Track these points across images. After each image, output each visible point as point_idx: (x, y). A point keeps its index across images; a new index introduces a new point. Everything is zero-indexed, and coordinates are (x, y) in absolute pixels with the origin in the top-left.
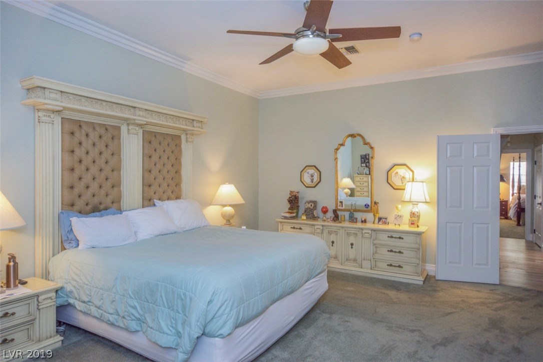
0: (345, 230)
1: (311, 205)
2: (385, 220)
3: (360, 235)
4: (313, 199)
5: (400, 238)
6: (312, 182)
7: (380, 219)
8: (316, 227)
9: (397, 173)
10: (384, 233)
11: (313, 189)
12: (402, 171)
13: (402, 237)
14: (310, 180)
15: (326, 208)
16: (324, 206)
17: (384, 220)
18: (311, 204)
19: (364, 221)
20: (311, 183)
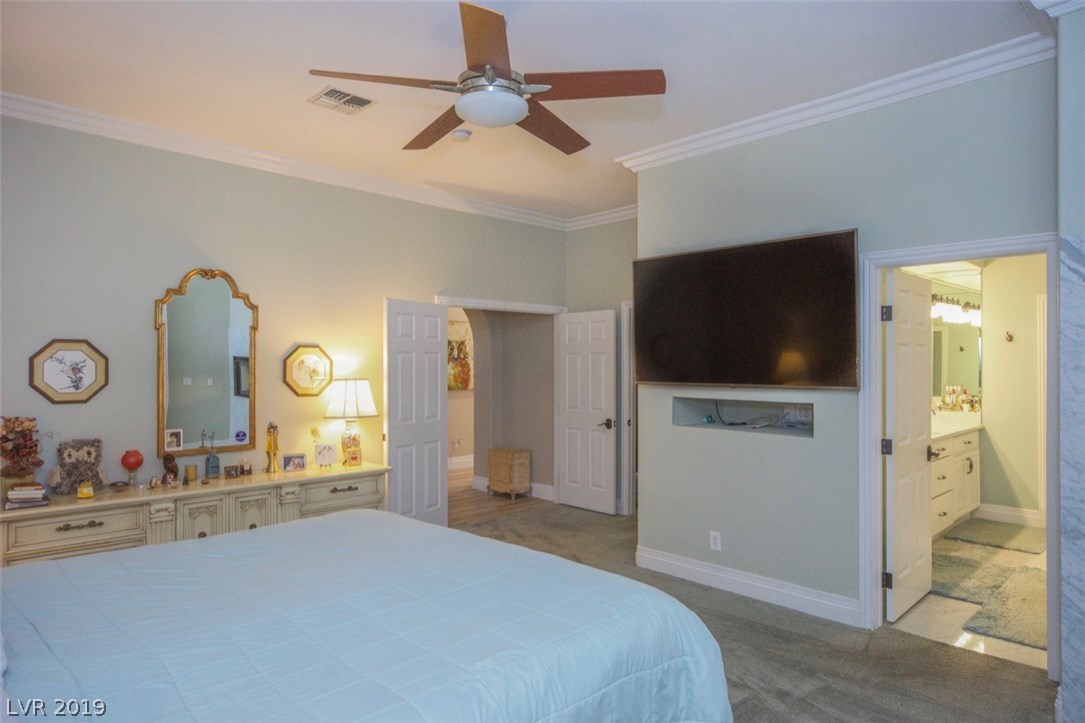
0: (236, 498)
1: (89, 453)
2: (300, 460)
3: (273, 501)
4: (89, 434)
5: (350, 489)
6: (77, 387)
7: (287, 460)
8: (154, 508)
9: (302, 362)
10: (321, 485)
11: (84, 405)
12: (310, 358)
13: (354, 486)
14: (68, 382)
15: (136, 453)
16: (131, 448)
17: (297, 461)
18: (86, 449)
19: (243, 472)
20: (73, 390)
